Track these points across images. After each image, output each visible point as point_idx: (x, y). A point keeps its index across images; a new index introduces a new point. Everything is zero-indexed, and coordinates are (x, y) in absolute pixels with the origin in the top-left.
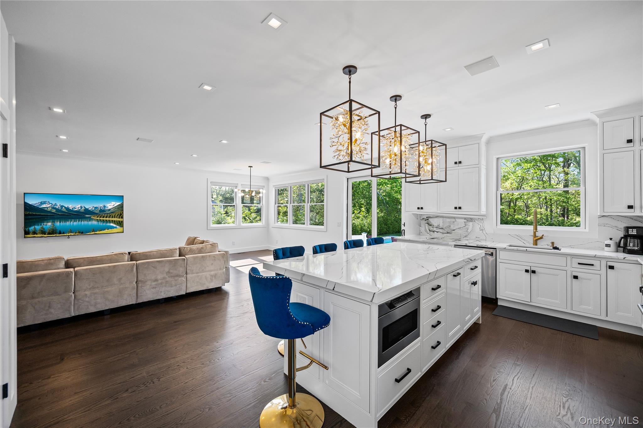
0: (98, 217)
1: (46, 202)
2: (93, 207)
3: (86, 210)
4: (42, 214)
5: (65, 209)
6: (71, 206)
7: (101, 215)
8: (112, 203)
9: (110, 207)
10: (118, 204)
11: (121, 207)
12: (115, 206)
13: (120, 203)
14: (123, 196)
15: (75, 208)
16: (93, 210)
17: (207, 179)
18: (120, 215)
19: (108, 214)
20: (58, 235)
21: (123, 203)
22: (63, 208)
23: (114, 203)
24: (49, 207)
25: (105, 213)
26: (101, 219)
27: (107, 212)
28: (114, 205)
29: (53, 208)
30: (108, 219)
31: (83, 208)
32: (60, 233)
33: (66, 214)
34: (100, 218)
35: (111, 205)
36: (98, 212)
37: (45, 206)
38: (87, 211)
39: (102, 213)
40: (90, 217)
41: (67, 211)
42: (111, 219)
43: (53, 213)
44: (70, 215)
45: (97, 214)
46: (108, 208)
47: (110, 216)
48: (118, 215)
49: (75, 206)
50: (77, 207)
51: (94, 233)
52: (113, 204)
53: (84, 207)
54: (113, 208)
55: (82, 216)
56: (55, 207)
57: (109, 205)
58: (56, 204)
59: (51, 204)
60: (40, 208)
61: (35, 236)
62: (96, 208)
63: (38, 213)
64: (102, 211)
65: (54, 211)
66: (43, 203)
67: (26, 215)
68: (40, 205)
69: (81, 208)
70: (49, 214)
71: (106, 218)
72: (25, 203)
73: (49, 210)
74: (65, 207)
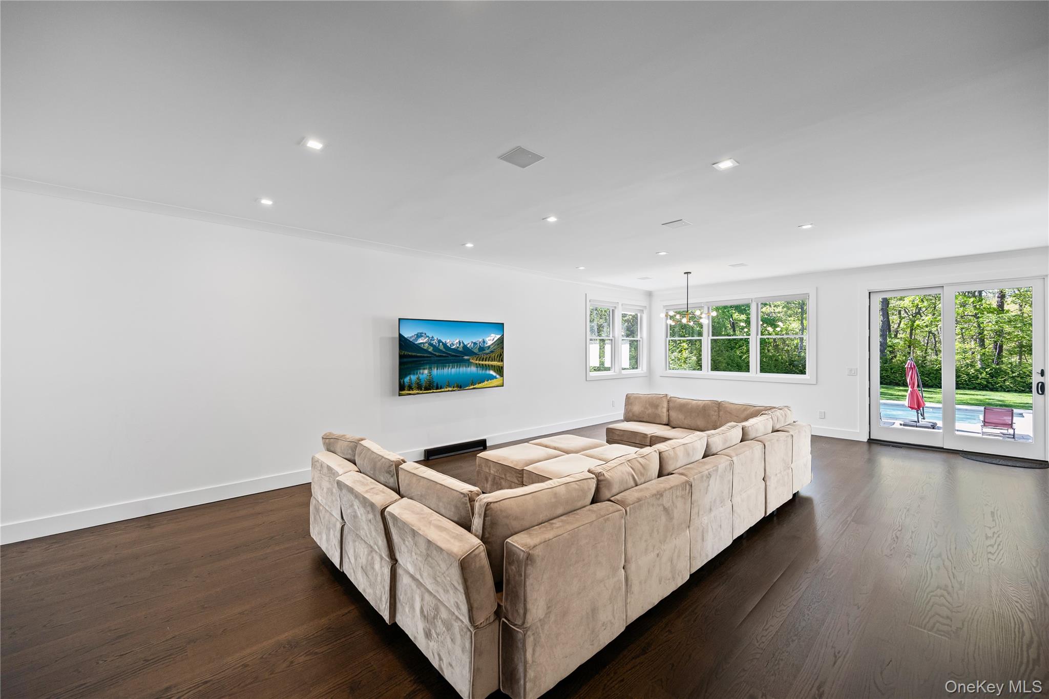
0: (477, 360)
1: (422, 333)
2: (472, 342)
3: (465, 347)
4: (418, 355)
5: (442, 346)
7: (480, 356)
8: (492, 335)
9: (490, 343)
10: (498, 336)
11: (501, 342)
12: (494, 341)
13: (500, 336)
14: (503, 324)
15: (453, 345)
16: (472, 348)
17: (586, 294)
18: (500, 357)
19: (487, 354)
20: (435, 391)
21: (503, 335)
22: (441, 344)
23: (494, 335)
24: (426, 343)
25: (484, 352)
26: (481, 362)
27: (488, 351)
28: (493, 339)
29: (431, 344)
30: (487, 363)
31: (462, 344)
32: (437, 388)
33: (444, 355)
34: (479, 361)
35: (491, 339)
36: (477, 351)
37: (422, 341)
38: (466, 351)
39: (481, 353)
40: (469, 360)
41: (444, 350)
42: (491, 363)
43: (430, 353)
44: (448, 356)
45: (475, 354)
46: (488, 345)
47: (490, 357)
48: (498, 355)
49: (453, 340)
50: (455, 342)
51: (472, 387)
52: (492, 338)
53: (463, 343)
54: (493, 344)
55: (461, 358)
56: (432, 342)
57: (489, 338)
58: (433, 337)
59: (428, 337)
60: (416, 344)
61: (411, 392)
62: (475, 344)
63: (414, 354)
64: (482, 349)
65: (431, 349)
66: (419, 336)
67: (401, 357)
68: (416, 340)
69: (460, 345)
70: (426, 355)
71: (486, 361)
72: (400, 335)
73: (425, 348)
74: (443, 343)
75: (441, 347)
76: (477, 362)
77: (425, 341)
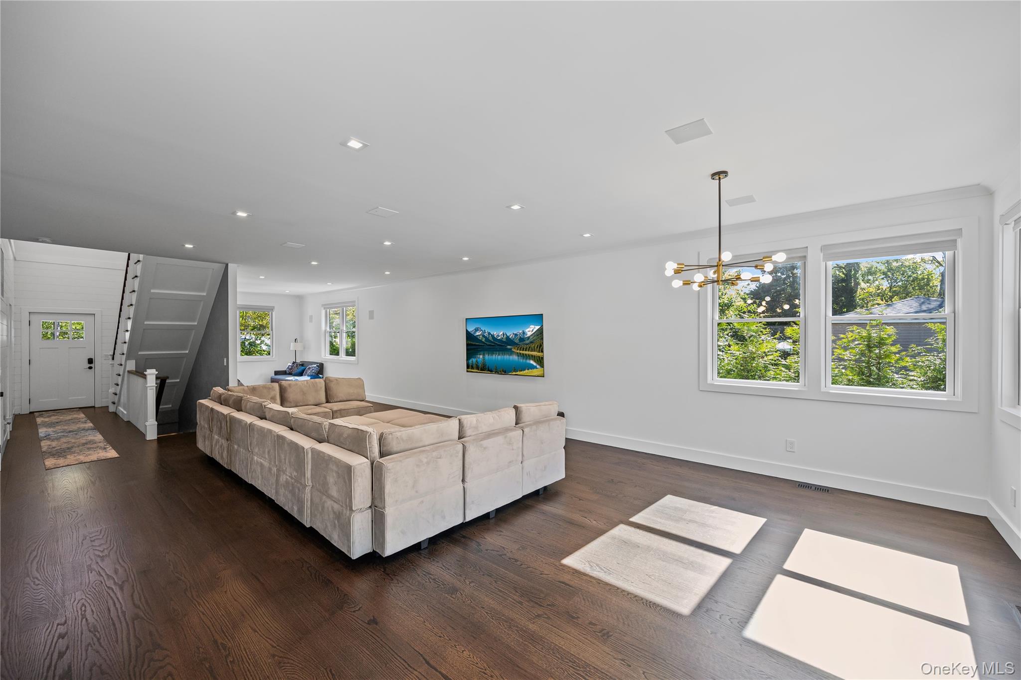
0: (518, 350)
1: (479, 328)
2: (513, 334)
3: (508, 337)
4: (476, 344)
6: (495, 333)
7: (521, 346)
8: (531, 326)
9: (529, 334)
10: (538, 327)
11: (540, 332)
12: (534, 332)
13: (539, 327)
14: (542, 314)
15: (499, 336)
16: (513, 339)
18: (540, 348)
19: (527, 344)
21: (542, 326)
23: (533, 326)
24: (480, 335)
25: (524, 342)
26: (521, 352)
27: (527, 342)
28: (533, 330)
29: (484, 336)
30: (527, 352)
31: (505, 336)
33: (492, 344)
34: (520, 350)
35: (531, 330)
36: (518, 341)
37: (478, 334)
38: (508, 341)
39: (520, 343)
40: (511, 349)
41: (493, 340)
42: (530, 353)
43: (483, 342)
44: (495, 346)
45: (517, 344)
46: (528, 336)
47: (530, 347)
48: (538, 346)
49: (498, 333)
50: (500, 334)
51: (514, 373)
52: (531, 329)
53: (506, 334)
54: (532, 335)
55: (505, 347)
56: (484, 334)
57: (528, 329)
58: (485, 331)
59: (482, 330)
60: (475, 336)
61: (472, 370)
62: (516, 335)
63: (474, 343)
64: (522, 340)
65: (483, 340)
66: (477, 330)
67: (468, 345)
68: (475, 333)
69: (504, 336)
70: (480, 344)
71: (526, 351)
72: (467, 330)
73: (480, 339)
74: (491, 335)
75: (491, 338)
76: (518, 351)
77: (480, 334)
